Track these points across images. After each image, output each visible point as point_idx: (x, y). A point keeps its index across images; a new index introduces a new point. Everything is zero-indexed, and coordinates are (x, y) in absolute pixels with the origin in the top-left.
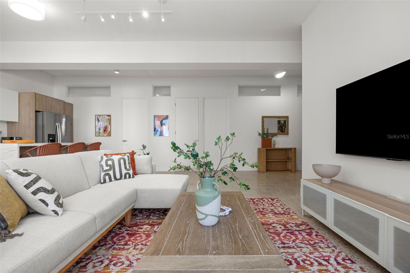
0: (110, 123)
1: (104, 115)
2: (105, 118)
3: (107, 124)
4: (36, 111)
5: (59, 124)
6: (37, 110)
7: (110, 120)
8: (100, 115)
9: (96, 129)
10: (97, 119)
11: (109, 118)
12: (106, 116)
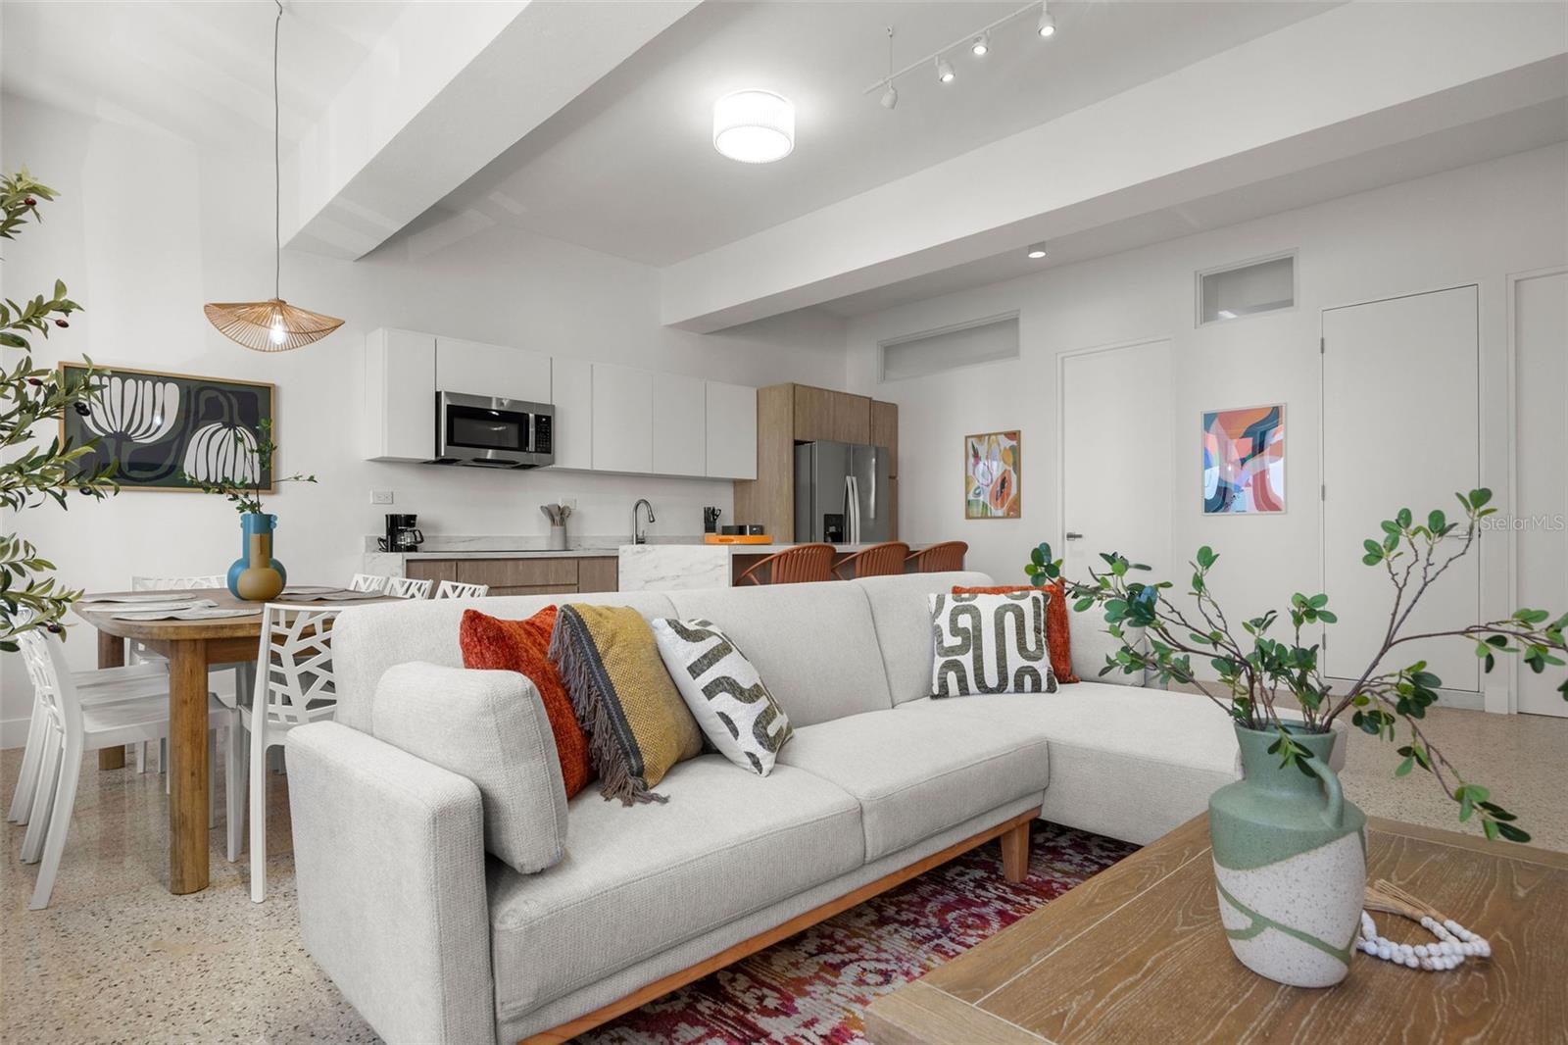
0: (1017, 466)
1: (996, 434)
2: (999, 445)
3: (1005, 471)
4: (797, 443)
5: (854, 479)
6: (798, 438)
7: (1016, 452)
8: (980, 437)
9: (967, 493)
10: (971, 452)
11: (1014, 443)
12: (1002, 438)
